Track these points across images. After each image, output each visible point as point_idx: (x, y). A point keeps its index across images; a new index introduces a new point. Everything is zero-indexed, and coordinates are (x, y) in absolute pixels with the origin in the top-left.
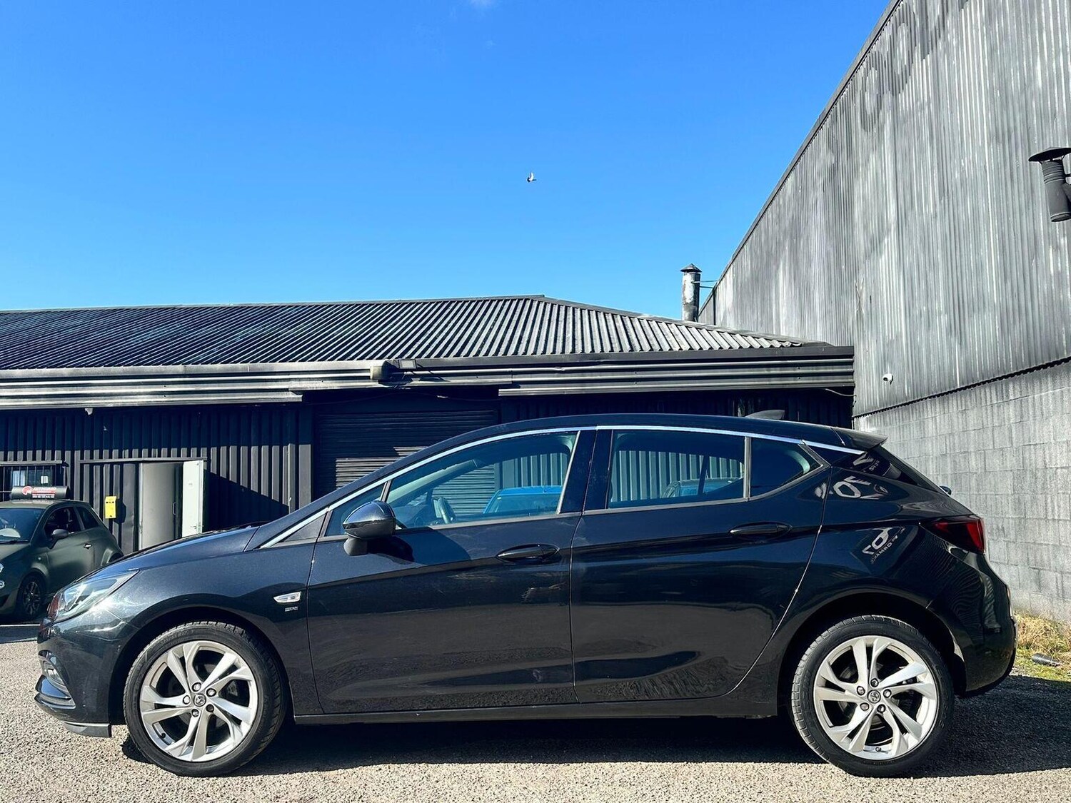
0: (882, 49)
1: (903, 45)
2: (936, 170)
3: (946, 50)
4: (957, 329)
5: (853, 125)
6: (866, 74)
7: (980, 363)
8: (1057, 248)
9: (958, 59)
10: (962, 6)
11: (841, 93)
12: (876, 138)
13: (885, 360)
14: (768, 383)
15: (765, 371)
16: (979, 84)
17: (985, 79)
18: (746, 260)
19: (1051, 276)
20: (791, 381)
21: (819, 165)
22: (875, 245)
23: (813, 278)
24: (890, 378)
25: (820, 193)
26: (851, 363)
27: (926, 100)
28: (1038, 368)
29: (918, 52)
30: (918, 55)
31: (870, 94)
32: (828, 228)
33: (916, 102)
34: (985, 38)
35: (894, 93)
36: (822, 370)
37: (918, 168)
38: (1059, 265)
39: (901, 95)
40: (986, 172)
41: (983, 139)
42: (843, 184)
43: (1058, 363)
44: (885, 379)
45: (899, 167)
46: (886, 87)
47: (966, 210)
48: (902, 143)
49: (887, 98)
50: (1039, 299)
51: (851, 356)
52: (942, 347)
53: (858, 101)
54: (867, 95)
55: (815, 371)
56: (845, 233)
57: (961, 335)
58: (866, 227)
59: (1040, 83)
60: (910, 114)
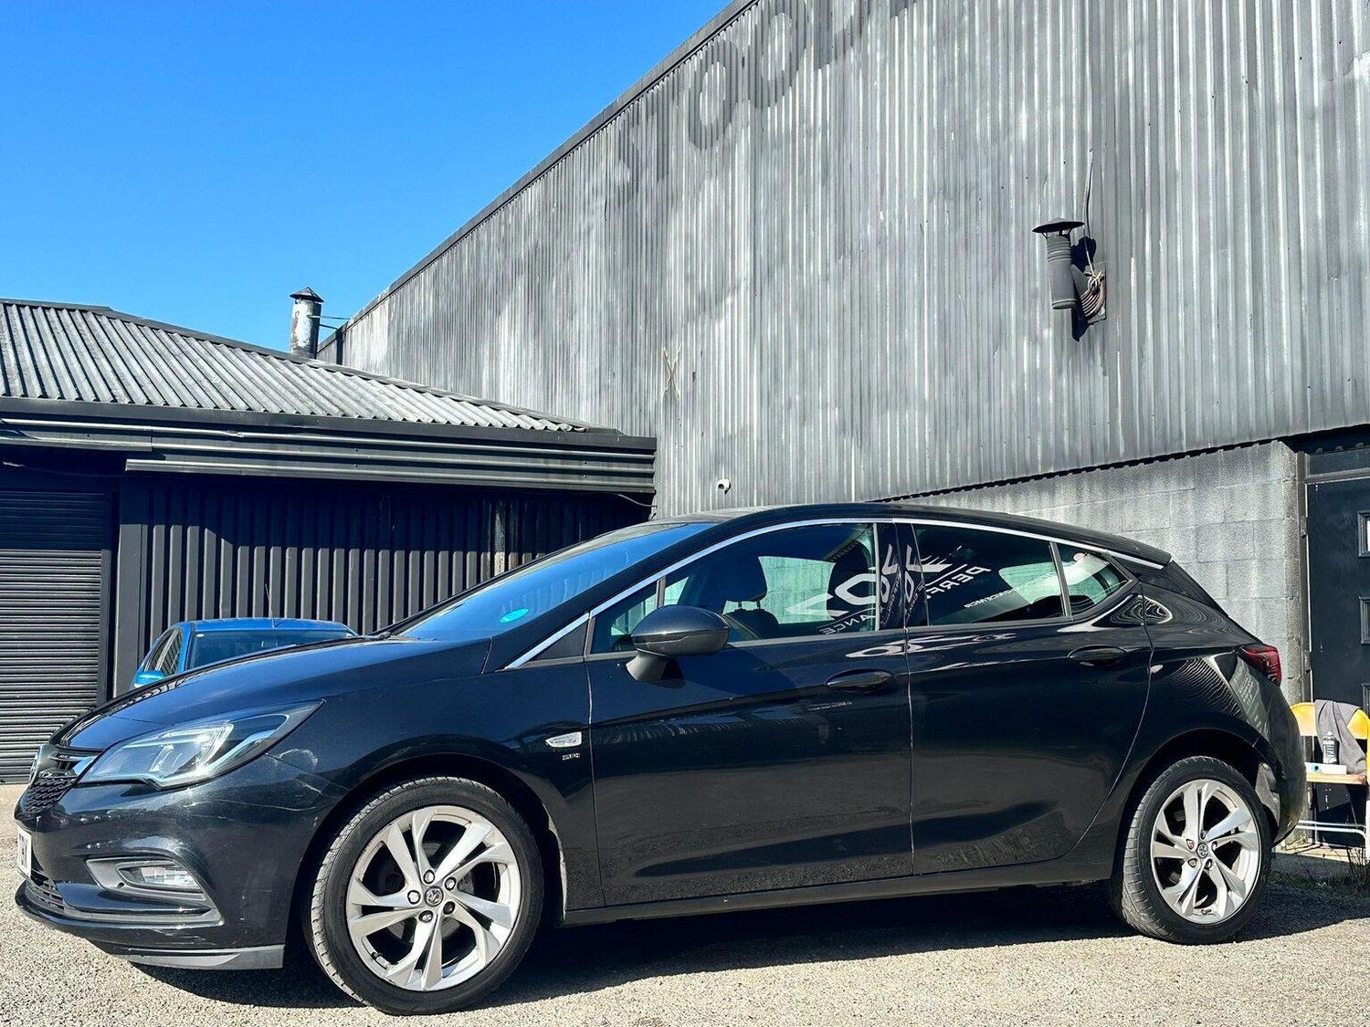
0: (738, 40)
1: (779, 43)
2: (831, 219)
3: (864, 62)
4: (856, 426)
5: (672, 134)
6: (704, 67)
7: (893, 473)
8: (1035, 340)
9: (883, 80)
10: (895, 11)
11: (651, 85)
12: (717, 160)
13: (717, 461)
14: (545, 480)
15: (541, 464)
16: (920, 119)
17: (930, 115)
18: (423, 297)
19: (1023, 374)
20: (574, 480)
21: (598, 179)
22: (707, 305)
23: (575, 339)
24: (726, 486)
25: (597, 219)
26: (651, 462)
27: (820, 122)
28: (990, 485)
29: (809, 57)
30: (808, 60)
31: (710, 96)
32: (611, 270)
33: (801, 124)
34: (935, 62)
35: (759, 103)
36: (615, 467)
37: (798, 212)
38: (1038, 361)
39: (772, 112)
40: (923, 233)
41: (920, 190)
42: (647, 214)
43: (1025, 480)
44: (721, 486)
45: (762, 205)
46: (743, 91)
47: (883, 278)
48: (769, 174)
49: (744, 110)
50: (1001, 402)
51: (652, 452)
52: (826, 450)
53: (685, 103)
54: (704, 101)
55: (605, 468)
56: (646, 280)
57: (863, 437)
58: (690, 278)
59: (1024, 134)
60: (787, 136)
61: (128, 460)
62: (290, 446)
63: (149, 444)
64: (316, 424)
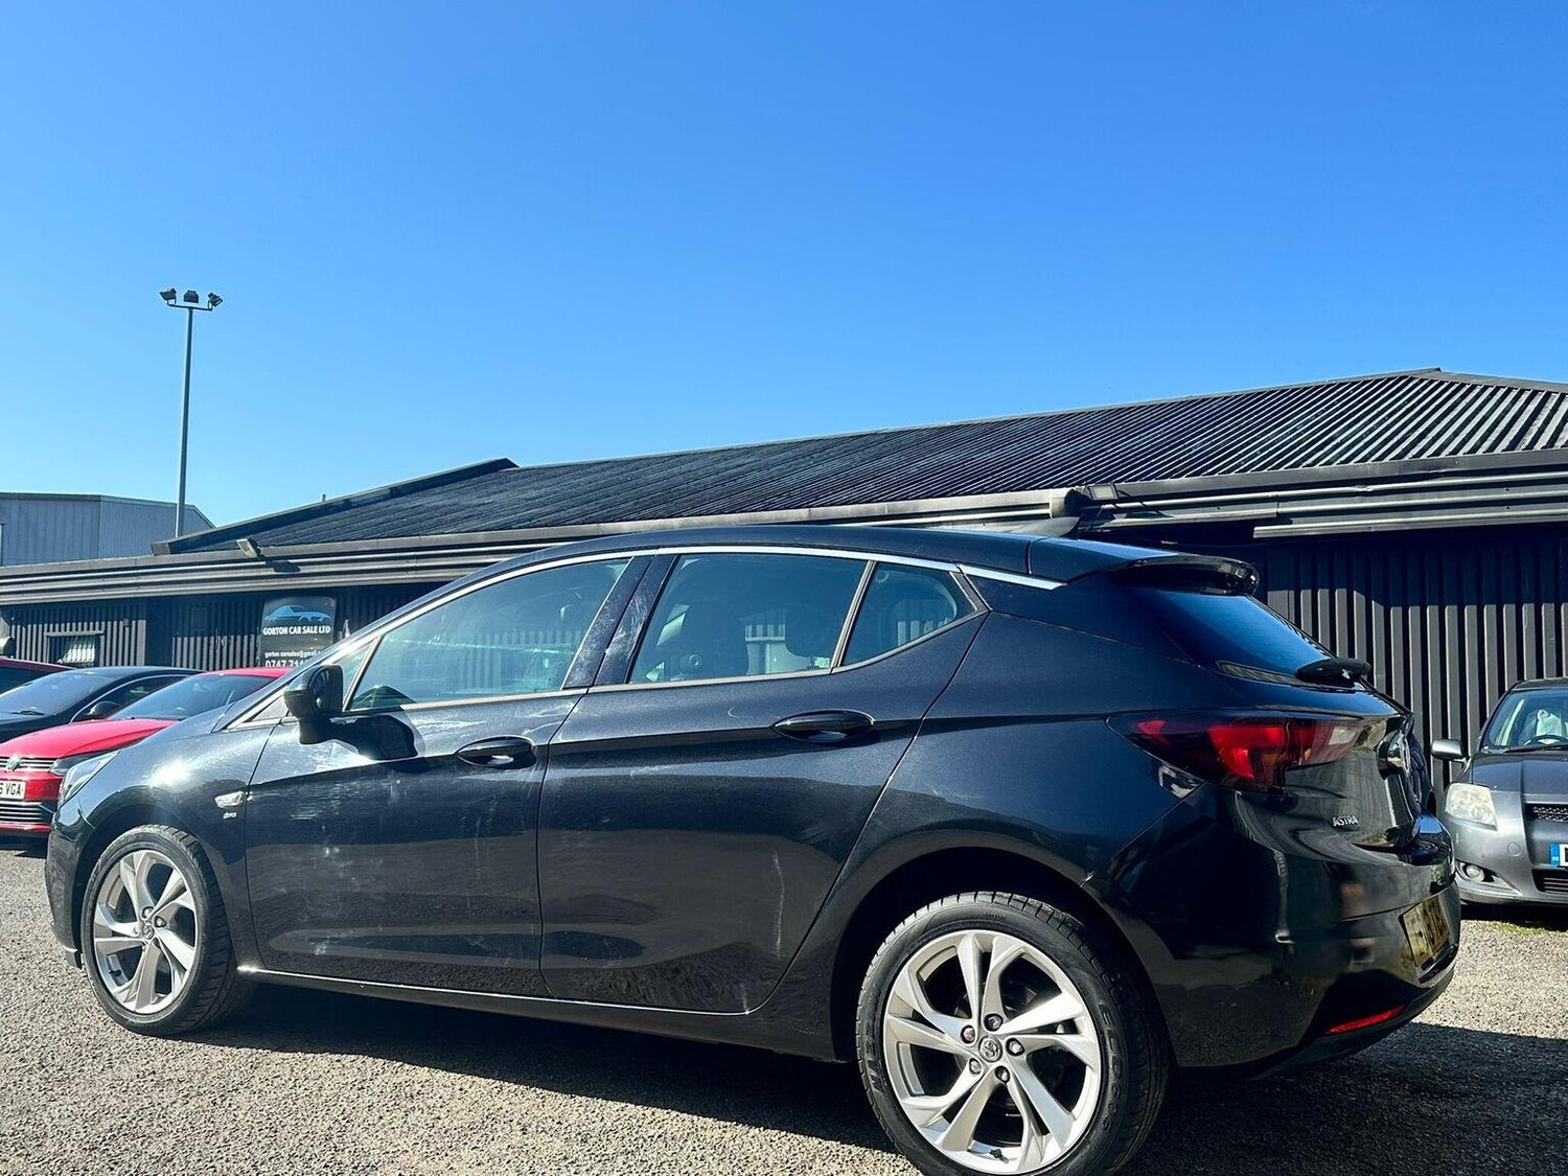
61: (1256, 529)
62: (1427, 494)
63: (1274, 510)
64: (1456, 466)
